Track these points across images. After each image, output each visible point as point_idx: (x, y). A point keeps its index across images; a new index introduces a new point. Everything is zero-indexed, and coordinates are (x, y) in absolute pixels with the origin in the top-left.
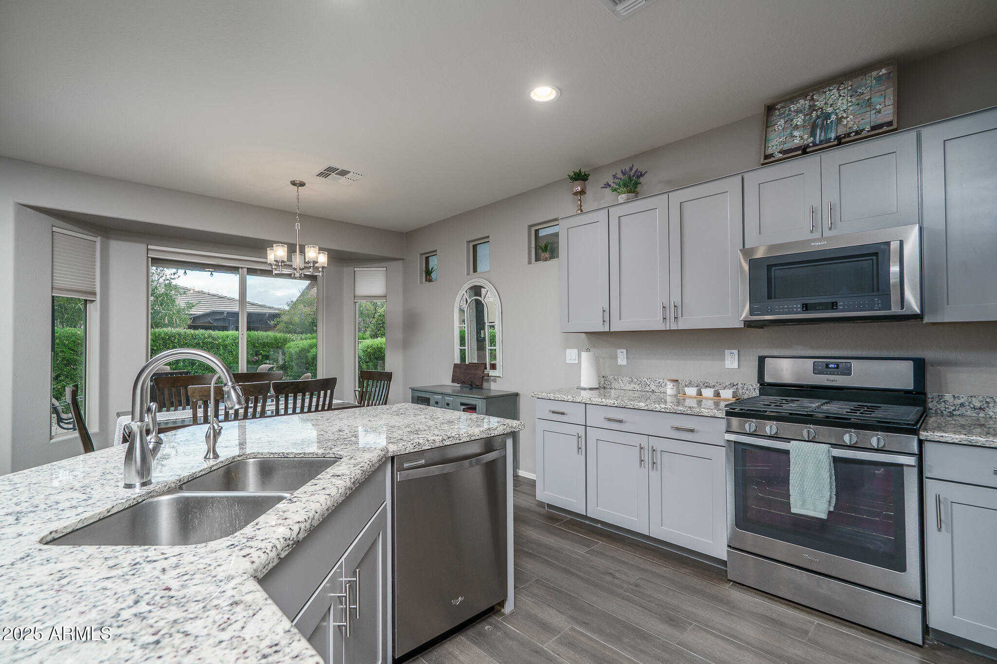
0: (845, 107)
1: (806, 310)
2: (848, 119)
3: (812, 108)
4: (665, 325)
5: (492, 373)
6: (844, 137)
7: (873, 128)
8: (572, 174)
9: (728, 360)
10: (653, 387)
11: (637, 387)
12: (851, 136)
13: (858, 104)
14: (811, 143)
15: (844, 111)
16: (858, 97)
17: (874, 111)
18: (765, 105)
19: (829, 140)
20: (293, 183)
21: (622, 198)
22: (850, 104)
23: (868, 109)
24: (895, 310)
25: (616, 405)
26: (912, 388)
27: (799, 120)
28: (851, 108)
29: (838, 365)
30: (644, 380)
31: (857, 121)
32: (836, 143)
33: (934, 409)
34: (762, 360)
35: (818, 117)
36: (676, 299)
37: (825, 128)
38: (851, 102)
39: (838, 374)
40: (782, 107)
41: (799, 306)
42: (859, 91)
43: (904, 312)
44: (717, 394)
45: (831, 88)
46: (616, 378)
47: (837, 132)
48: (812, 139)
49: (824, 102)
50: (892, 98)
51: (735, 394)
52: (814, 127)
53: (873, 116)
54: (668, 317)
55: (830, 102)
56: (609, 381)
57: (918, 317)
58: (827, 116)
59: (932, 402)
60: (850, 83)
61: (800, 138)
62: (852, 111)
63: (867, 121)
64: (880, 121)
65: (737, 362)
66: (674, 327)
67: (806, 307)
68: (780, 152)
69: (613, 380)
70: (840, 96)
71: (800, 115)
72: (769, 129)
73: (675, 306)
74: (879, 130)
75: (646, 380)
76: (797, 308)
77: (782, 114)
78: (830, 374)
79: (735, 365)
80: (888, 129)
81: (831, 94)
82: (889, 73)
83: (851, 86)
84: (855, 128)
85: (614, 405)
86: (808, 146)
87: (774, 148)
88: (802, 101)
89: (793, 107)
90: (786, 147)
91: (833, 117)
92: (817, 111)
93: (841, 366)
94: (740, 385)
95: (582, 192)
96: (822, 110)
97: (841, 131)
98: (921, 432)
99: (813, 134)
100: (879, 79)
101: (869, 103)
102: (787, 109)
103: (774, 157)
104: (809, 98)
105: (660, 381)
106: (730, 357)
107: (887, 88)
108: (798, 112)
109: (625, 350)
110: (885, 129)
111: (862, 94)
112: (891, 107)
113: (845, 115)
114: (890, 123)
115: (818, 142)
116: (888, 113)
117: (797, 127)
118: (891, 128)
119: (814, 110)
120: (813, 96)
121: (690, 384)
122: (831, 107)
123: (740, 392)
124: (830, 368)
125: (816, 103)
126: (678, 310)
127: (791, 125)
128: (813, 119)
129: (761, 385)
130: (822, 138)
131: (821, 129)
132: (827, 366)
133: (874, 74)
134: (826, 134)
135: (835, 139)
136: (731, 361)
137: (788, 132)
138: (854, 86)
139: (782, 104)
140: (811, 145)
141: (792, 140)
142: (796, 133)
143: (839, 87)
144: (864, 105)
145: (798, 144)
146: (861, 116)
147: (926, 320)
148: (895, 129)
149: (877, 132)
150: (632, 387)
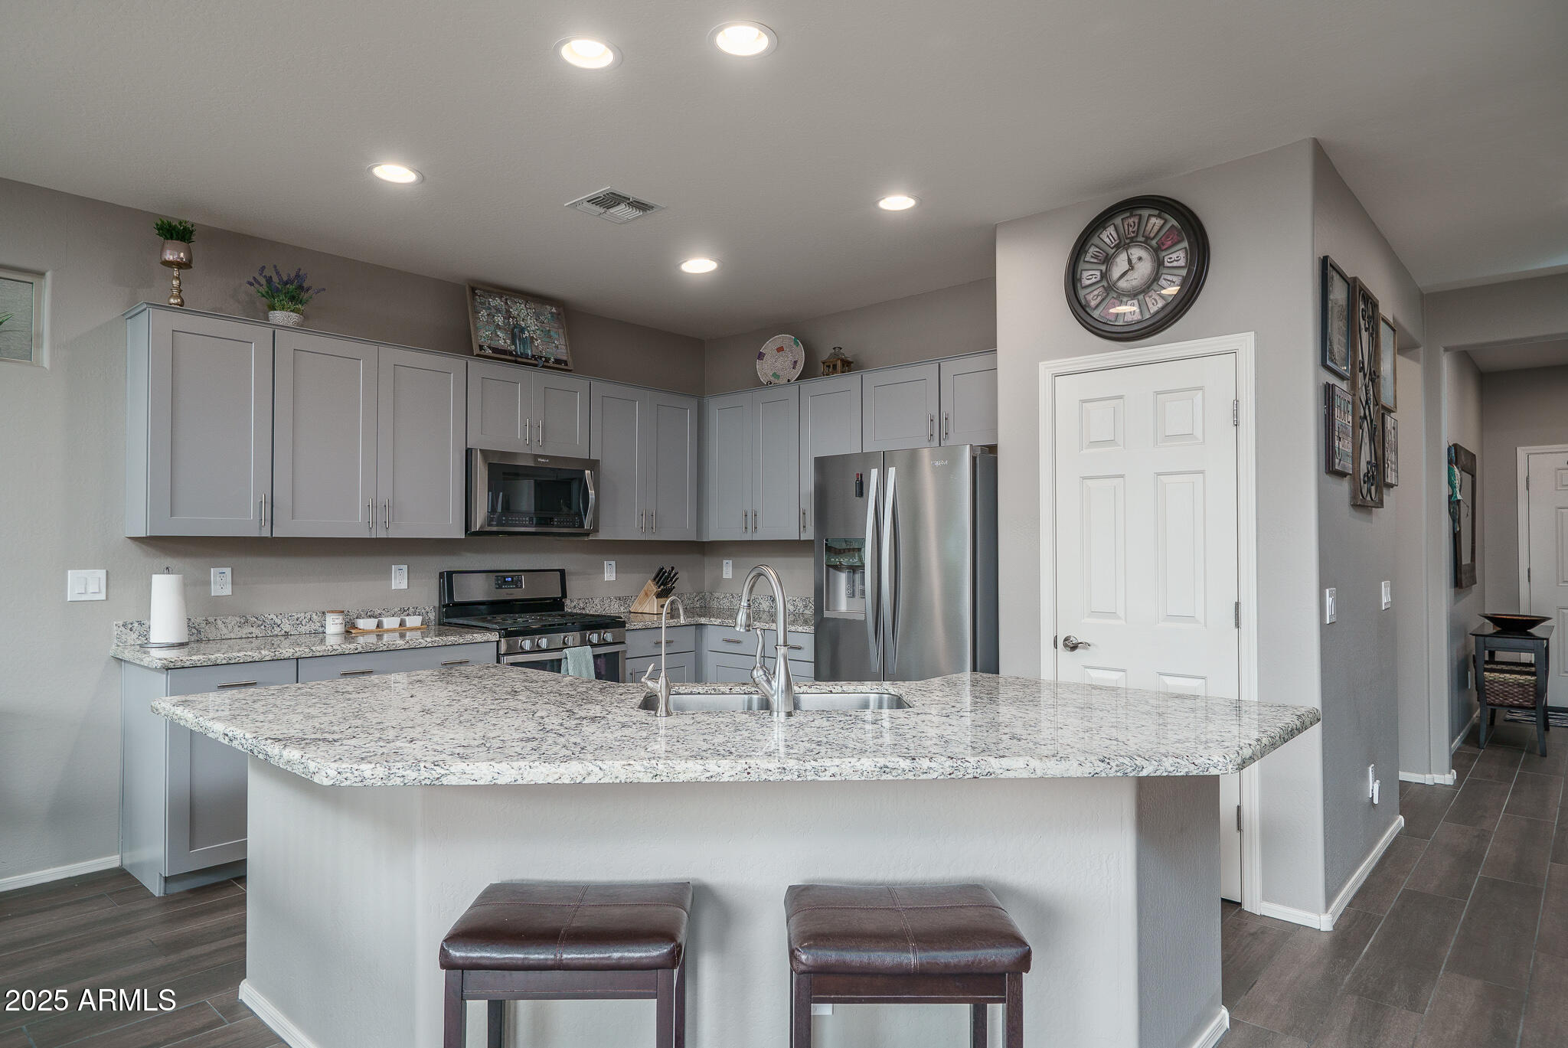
0: (533, 328)
2: (538, 342)
3: (509, 313)
4: (370, 530)
6: (538, 359)
7: (557, 361)
9: (395, 578)
10: (287, 627)
11: (256, 631)
12: (542, 361)
13: (542, 331)
14: (514, 351)
15: (533, 331)
16: (542, 324)
17: (555, 345)
18: (468, 284)
19: (526, 356)
22: (537, 327)
23: (550, 340)
24: (588, 527)
25: (360, 650)
26: (560, 595)
27: (500, 320)
28: (538, 332)
29: (512, 578)
30: (267, 618)
31: (544, 347)
32: (532, 362)
34: (448, 577)
35: (515, 326)
36: (386, 495)
37: (523, 342)
38: (537, 325)
40: (482, 296)
41: (527, 519)
42: (541, 318)
44: (403, 623)
45: (520, 301)
46: (211, 619)
47: (532, 351)
48: (513, 347)
49: (517, 313)
50: (564, 339)
52: (513, 336)
53: (554, 349)
54: (373, 520)
55: (522, 316)
56: (195, 628)
58: (522, 330)
60: (534, 306)
61: (504, 341)
62: (539, 335)
63: (550, 351)
64: (560, 357)
66: (382, 534)
67: (531, 522)
68: (490, 348)
69: (203, 625)
70: (528, 314)
71: (500, 315)
72: (476, 315)
73: (384, 506)
75: (274, 618)
76: (525, 521)
77: (483, 303)
79: (404, 586)
81: (521, 308)
82: (559, 314)
83: (534, 309)
84: (544, 354)
85: (357, 652)
87: (483, 340)
88: (499, 300)
89: (492, 302)
90: (494, 344)
91: (527, 333)
92: (512, 318)
94: (412, 610)
96: (517, 320)
97: (535, 352)
99: (513, 343)
100: (553, 314)
101: (549, 335)
102: (487, 300)
103: (484, 350)
104: (504, 299)
105: (299, 616)
106: (396, 574)
107: (561, 329)
108: (498, 310)
109: (228, 569)
110: (563, 366)
111: (544, 322)
112: (565, 348)
113: (535, 337)
114: (566, 363)
115: (519, 353)
116: (563, 353)
117: (499, 327)
118: (566, 368)
120: (507, 300)
121: (360, 616)
122: (523, 321)
125: (511, 310)
126: (390, 511)
127: (494, 321)
128: (512, 326)
129: (443, 606)
130: (521, 351)
131: (519, 340)
132: (504, 579)
133: (549, 307)
134: (523, 348)
135: (531, 357)
136: (399, 580)
137: (493, 327)
138: (537, 311)
139: (481, 293)
140: (514, 353)
141: (497, 339)
142: (500, 333)
143: (525, 302)
144: (546, 333)
145: (504, 346)
146: (546, 344)
148: (570, 371)
149: (557, 366)
150: (247, 630)
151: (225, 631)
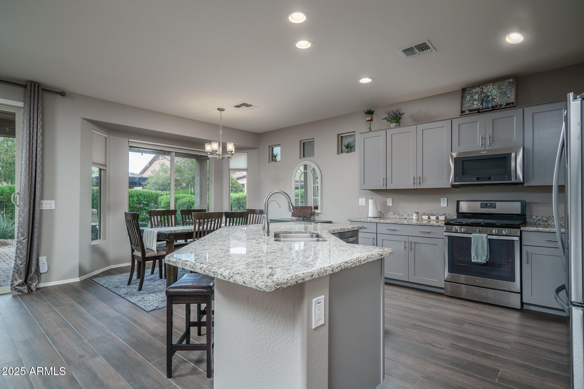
0: (495, 94)
1: (478, 180)
2: (497, 99)
3: (482, 92)
4: (414, 186)
5: (316, 211)
6: (495, 107)
7: (507, 104)
8: (366, 111)
9: (442, 203)
10: (406, 216)
11: (397, 217)
12: (498, 107)
13: (501, 93)
14: (481, 108)
15: (495, 95)
16: (501, 90)
17: (507, 97)
18: (462, 88)
19: (488, 108)
20: (219, 109)
21: (393, 125)
22: (498, 93)
23: (505, 96)
24: (513, 180)
25: (393, 223)
26: (520, 213)
27: (476, 97)
28: (498, 94)
29: (491, 204)
30: (401, 213)
31: (500, 100)
32: (491, 109)
33: (529, 222)
34: (458, 203)
35: (484, 97)
36: (420, 174)
37: (487, 102)
38: (498, 92)
39: (491, 208)
40: (469, 90)
41: (475, 178)
42: (501, 87)
43: (517, 181)
44: (437, 218)
45: (490, 84)
46: (386, 212)
47: (492, 104)
48: (481, 106)
49: (487, 90)
50: (514, 92)
51: (446, 218)
52: (482, 101)
53: (507, 99)
54: (416, 182)
55: (490, 90)
56: (383, 214)
57: (522, 184)
58: (488, 97)
59: (528, 219)
60: (498, 83)
61: (476, 105)
62: (498, 96)
63: (504, 101)
64: (509, 102)
65: (446, 204)
66: (418, 187)
67: (478, 179)
68: (468, 110)
69: (385, 214)
70: (494, 88)
71: (477, 95)
72: (464, 99)
73: (419, 178)
74: (509, 106)
75: (402, 213)
76: (474, 179)
77: (469, 93)
78: (488, 208)
79: (446, 205)
80: (512, 106)
81: (490, 87)
82: (513, 81)
83: (498, 84)
84: (499, 103)
86: (480, 109)
87: (465, 108)
88: (477, 89)
89: (474, 91)
90: (471, 108)
91: (491, 97)
92: (484, 94)
93: (492, 204)
94: (448, 214)
95: (371, 120)
96: (486, 93)
97: (494, 104)
98: (521, 228)
99: (482, 104)
100: (509, 83)
101: (505, 94)
102: (471, 91)
103: (465, 112)
104: (480, 87)
105: (409, 213)
106: (443, 201)
107: (513, 88)
108: (476, 93)
109: (391, 199)
110: (511, 105)
111: (503, 89)
112: (514, 96)
113: (495, 97)
114: (513, 103)
115: (484, 108)
116: (512, 99)
117: (475, 100)
118: (513, 105)
119: (483, 93)
120: (482, 87)
121: (424, 214)
122: (490, 93)
123: (448, 217)
124: (487, 205)
125: (484, 90)
126: (421, 179)
127: (473, 99)
128: (482, 97)
129: (457, 213)
130: (486, 106)
131: (486, 102)
132: (486, 204)
133: (507, 80)
134: (487, 104)
135: (491, 107)
136: (444, 203)
137: (472, 101)
138: (500, 85)
139: (469, 89)
140: (481, 109)
141: (473, 105)
142: (475, 103)
143: (493, 84)
144: (503, 93)
145: (476, 107)
146: (502, 99)
147: (525, 185)
148: (515, 106)
149: (508, 106)
150: (395, 216)
151: (390, 216)
